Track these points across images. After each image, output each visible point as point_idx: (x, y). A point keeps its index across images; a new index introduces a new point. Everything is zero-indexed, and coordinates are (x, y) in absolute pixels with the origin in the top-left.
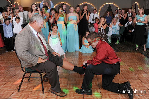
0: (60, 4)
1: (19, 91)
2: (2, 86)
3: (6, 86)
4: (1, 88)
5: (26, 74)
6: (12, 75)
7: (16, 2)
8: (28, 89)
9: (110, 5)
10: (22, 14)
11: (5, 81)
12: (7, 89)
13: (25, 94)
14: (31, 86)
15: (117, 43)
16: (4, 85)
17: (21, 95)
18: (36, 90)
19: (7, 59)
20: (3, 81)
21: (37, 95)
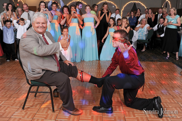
0: (74, 2)
1: (23, 108)
2: (3, 102)
3: (8, 103)
4: (2, 105)
5: (32, 88)
6: (15, 89)
8: (34, 106)
9: (135, 4)
10: (28, 15)
11: (6, 97)
12: (9, 106)
13: (31, 112)
14: (38, 102)
15: (144, 50)
16: (6, 102)
17: (26, 113)
18: (45, 108)
19: (9, 70)
20: (5, 96)
21: (46, 114)
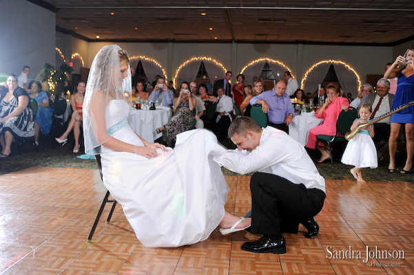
0: (195, 61)
7: (77, 54)
9: (332, 66)
